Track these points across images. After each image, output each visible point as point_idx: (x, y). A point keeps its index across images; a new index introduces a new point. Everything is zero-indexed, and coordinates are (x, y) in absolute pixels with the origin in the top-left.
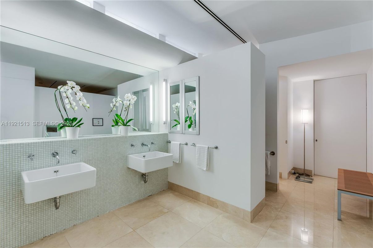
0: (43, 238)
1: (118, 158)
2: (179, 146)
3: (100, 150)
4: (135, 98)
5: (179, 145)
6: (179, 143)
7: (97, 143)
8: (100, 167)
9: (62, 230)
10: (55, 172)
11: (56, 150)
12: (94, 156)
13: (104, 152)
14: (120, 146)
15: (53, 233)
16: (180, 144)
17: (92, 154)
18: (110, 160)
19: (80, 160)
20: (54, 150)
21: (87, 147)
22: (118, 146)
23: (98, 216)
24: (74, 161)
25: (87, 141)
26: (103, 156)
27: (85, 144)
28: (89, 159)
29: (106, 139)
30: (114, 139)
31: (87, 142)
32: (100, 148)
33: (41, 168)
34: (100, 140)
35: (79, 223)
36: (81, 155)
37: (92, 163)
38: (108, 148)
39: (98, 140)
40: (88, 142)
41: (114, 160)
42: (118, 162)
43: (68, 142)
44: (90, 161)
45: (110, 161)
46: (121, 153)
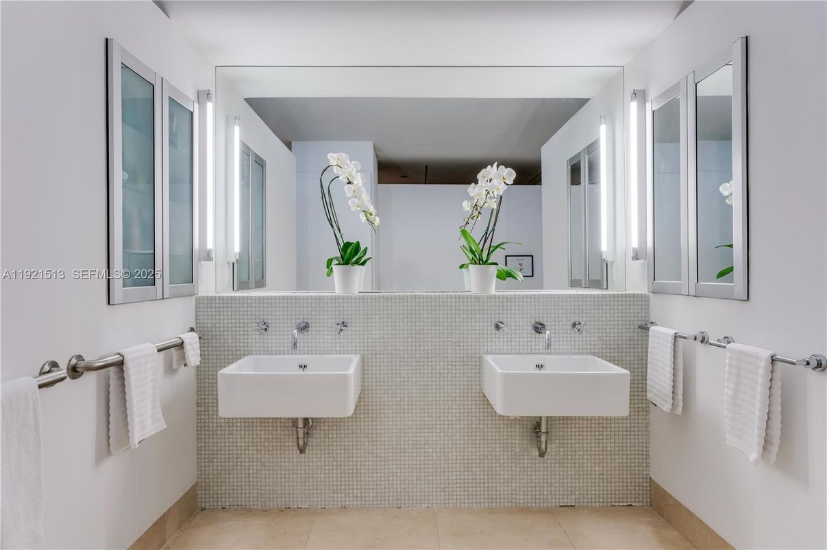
0: (284, 507)
1: (454, 359)
2: (670, 344)
3: (402, 328)
4: (509, 174)
5: (671, 339)
6: (672, 332)
7: (393, 308)
8: (402, 376)
9: (319, 507)
10: (301, 366)
11: (306, 317)
12: (386, 344)
13: (413, 336)
14: (458, 324)
15: (303, 507)
16: (676, 337)
17: (382, 336)
18: (430, 360)
19: (354, 349)
20: (302, 317)
21: (369, 317)
22: (453, 324)
23: (398, 508)
24: (342, 349)
25: (369, 301)
26: (410, 348)
27: (365, 308)
28: (376, 350)
29: (417, 300)
30: (441, 300)
31: (369, 304)
32: (402, 324)
33: (280, 354)
34: (401, 300)
35: (355, 506)
36: (358, 336)
37: (384, 362)
38: (424, 326)
39: (397, 300)
40: (373, 304)
41: (441, 363)
42: (454, 371)
43: (330, 301)
44: (378, 356)
45: (430, 364)
46: (461, 344)
